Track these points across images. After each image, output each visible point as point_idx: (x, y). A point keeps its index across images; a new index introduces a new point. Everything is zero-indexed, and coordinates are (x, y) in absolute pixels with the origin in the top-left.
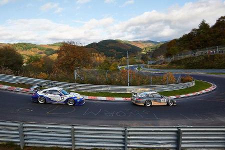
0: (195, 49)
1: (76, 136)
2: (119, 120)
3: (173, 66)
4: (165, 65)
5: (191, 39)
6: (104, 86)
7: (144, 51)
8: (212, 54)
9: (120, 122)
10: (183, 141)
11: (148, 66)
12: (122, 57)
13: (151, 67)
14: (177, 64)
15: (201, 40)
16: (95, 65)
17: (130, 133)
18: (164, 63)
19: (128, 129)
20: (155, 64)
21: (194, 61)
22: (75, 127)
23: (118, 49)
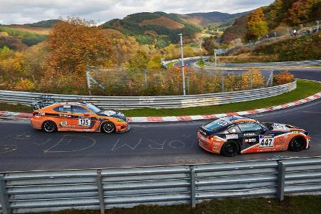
1: (105, 187)
3: (260, 57)
4: (245, 56)
7: (207, 32)
10: (286, 182)
11: (216, 58)
12: (167, 45)
13: (221, 59)
14: (267, 52)
16: (119, 62)
17: (199, 175)
18: (242, 52)
19: (195, 169)
20: (227, 54)
22: (103, 173)
23: (161, 31)
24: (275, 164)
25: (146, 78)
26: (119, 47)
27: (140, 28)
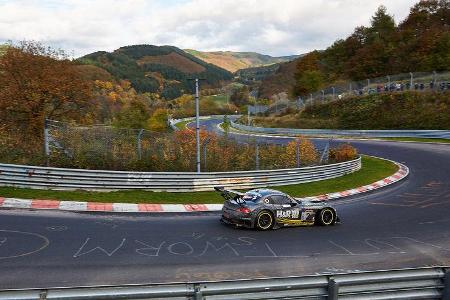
0: (362, 78)
2: (175, 265)
3: (313, 121)
4: (291, 118)
5: (354, 54)
6: (130, 174)
7: (238, 81)
9: (179, 272)
11: (249, 118)
12: (179, 95)
13: (257, 122)
14: (319, 115)
15: (376, 56)
16: (103, 117)
17: (208, 299)
18: (289, 112)
19: (203, 290)
20: (267, 114)
21: (361, 108)
23: (169, 74)
24: (324, 282)
25: (140, 144)
26: (105, 94)
27: (139, 68)
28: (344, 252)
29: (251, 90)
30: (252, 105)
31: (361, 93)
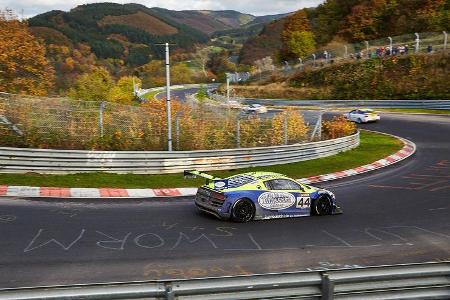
0: (359, 41)
2: (145, 260)
3: (303, 90)
4: (277, 87)
5: (350, 11)
6: (91, 154)
7: (215, 44)
8: (403, 57)
9: (147, 268)
12: (147, 61)
13: (238, 91)
14: (309, 83)
18: (273, 80)
19: (175, 289)
20: (248, 83)
21: (357, 75)
23: (134, 36)
24: (317, 279)
25: (102, 118)
26: (60, 60)
27: (100, 29)
28: (341, 243)
29: (230, 54)
30: (232, 72)
31: (359, 57)
